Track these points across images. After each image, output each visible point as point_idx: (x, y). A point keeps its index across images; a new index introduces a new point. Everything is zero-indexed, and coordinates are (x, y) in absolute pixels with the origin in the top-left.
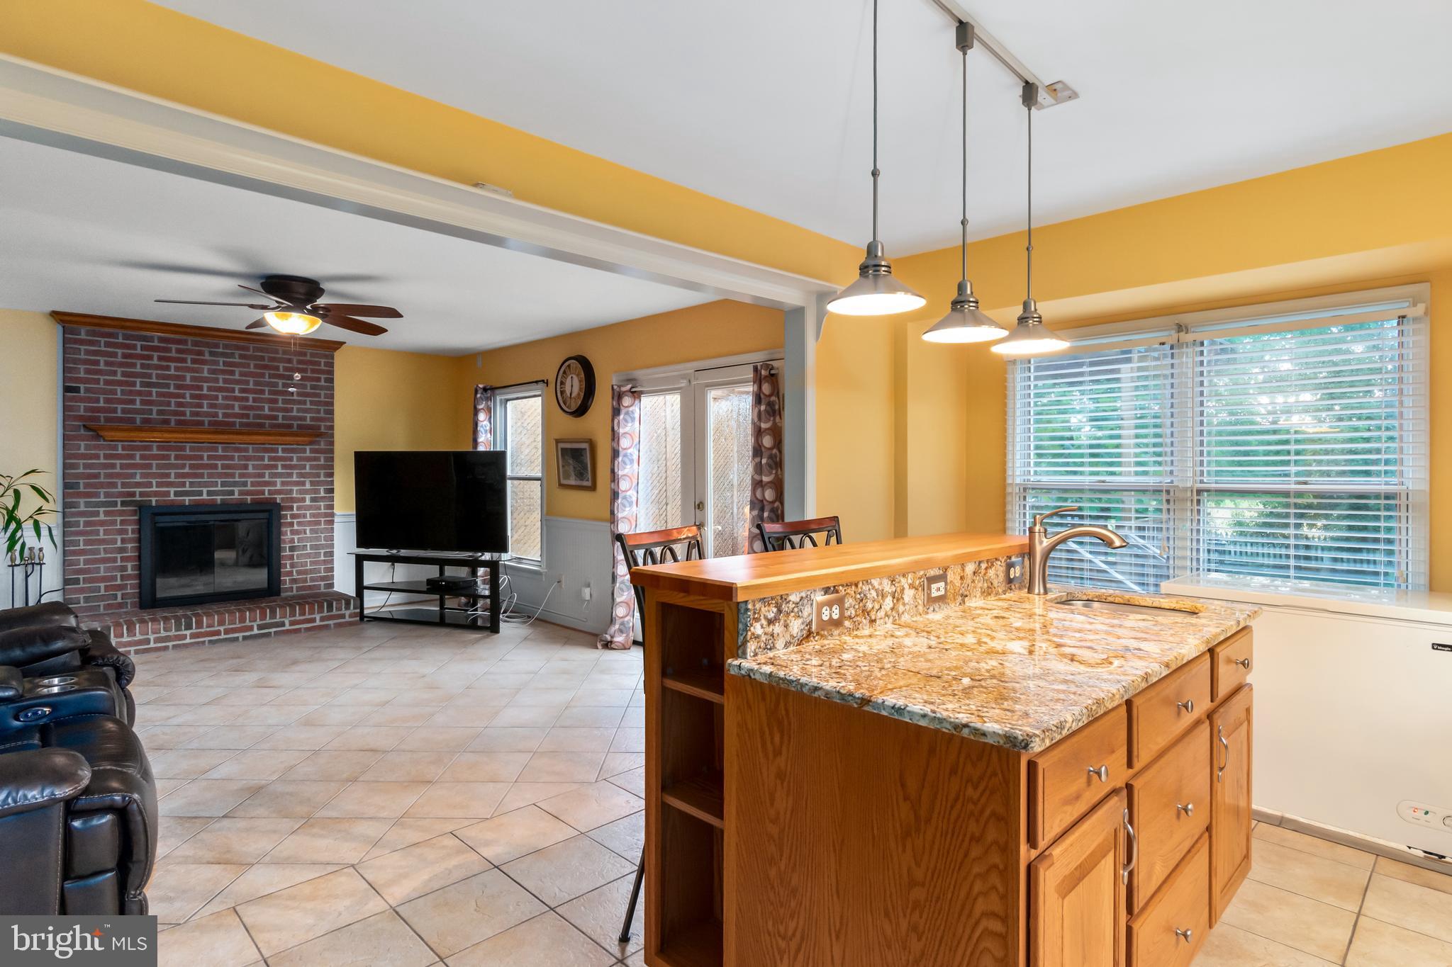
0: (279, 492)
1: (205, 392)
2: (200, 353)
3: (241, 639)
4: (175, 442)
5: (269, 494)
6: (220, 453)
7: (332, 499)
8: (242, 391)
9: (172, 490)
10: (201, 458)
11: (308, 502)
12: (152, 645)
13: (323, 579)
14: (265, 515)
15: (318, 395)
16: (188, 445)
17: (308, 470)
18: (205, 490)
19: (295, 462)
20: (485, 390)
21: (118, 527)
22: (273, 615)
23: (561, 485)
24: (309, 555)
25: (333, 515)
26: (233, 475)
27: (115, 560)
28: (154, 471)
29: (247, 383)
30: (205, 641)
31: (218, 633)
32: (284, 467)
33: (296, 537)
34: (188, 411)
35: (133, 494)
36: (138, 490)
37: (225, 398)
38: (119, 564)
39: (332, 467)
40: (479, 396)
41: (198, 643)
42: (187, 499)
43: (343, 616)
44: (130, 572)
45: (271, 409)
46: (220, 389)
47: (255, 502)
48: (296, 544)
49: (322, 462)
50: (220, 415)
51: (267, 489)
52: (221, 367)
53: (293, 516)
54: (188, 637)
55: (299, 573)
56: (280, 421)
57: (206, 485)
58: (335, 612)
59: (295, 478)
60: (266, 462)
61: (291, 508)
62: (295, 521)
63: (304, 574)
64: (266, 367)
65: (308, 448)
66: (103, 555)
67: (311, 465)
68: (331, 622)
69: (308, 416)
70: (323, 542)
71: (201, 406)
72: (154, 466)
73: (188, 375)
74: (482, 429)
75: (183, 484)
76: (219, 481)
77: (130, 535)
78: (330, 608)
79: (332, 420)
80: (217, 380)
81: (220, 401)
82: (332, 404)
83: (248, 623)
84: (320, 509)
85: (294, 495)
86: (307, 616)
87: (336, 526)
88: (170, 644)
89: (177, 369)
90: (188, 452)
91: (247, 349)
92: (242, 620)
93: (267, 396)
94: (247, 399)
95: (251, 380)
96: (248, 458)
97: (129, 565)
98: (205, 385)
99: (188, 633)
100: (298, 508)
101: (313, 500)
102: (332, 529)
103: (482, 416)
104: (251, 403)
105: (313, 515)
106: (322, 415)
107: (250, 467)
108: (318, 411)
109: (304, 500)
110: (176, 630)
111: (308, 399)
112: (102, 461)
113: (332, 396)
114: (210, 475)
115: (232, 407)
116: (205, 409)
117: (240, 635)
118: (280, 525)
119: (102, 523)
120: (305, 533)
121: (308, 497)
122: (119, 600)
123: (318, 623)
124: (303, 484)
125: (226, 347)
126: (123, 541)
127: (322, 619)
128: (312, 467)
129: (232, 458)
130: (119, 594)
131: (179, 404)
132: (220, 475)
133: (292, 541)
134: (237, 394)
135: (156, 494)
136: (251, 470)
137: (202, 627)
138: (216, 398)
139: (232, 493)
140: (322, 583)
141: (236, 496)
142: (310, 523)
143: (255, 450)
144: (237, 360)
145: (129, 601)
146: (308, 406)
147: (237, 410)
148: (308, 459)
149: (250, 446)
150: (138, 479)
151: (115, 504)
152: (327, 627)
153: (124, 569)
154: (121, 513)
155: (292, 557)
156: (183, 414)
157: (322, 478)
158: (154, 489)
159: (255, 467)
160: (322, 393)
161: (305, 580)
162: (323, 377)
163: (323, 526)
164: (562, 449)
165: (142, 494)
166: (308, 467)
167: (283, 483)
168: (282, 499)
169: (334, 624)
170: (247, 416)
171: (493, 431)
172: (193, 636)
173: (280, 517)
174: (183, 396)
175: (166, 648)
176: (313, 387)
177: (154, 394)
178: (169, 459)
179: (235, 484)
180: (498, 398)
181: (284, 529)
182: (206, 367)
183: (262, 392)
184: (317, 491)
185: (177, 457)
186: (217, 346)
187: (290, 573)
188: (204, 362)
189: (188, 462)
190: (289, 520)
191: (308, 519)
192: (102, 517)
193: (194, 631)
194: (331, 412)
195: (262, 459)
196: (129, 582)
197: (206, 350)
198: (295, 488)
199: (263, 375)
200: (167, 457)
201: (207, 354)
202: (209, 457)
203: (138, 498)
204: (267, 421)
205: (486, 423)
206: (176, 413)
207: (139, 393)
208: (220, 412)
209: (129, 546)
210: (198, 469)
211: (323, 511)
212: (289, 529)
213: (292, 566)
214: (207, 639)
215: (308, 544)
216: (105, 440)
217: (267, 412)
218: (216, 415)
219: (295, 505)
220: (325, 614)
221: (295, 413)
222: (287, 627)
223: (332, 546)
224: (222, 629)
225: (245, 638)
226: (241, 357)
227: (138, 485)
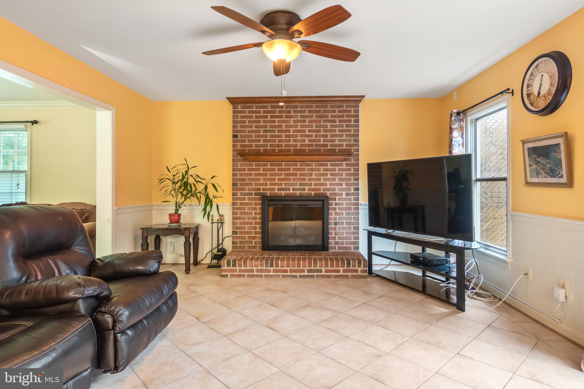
0: (328, 189)
1: (291, 133)
2: (289, 112)
3: (298, 277)
4: (278, 161)
5: (323, 191)
6: (299, 167)
7: (358, 194)
8: (310, 131)
9: (276, 187)
10: (289, 170)
11: (344, 196)
12: (255, 273)
13: (353, 243)
14: (321, 203)
15: (350, 131)
16: (284, 163)
17: (344, 176)
18: (291, 188)
19: (337, 172)
20: (458, 114)
21: (253, 206)
22: (315, 265)
23: (528, 184)
24: (344, 228)
25: (358, 204)
26: (305, 180)
27: (252, 223)
28: (268, 177)
29: (312, 126)
30: (280, 275)
31: (286, 271)
32: (331, 174)
33: (337, 217)
34: (284, 144)
35: (259, 189)
36: (261, 187)
37: (301, 136)
38: (253, 225)
39: (358, 175)
40: (453, 118)
41: (276, 275)
42: (283, 193)
43: (357, 271)
44: (258, 230)
45: (324, 141)
46: (299, 131)
47: (316, 195)
48: (338, 221)
49: (352, 172)
50: (299, 146)
51: (322, 187)
52: (299, 119)
53: (336, 204)
54: (272, 271)
55: (339, 238)
56: (329, 147)
57: (292, 185)
58: (351, 268)
59: (337, 182)
60: (322, 172)
61: (335, 199)
62: (337, 207)
63: (342, 239)
64: (322, 116)
65: (344, 163)
66: (247, 221)
67: (346, 173)
68: (350, 274)
69: (344, 143)
70: (353, 221)
71: (289, 141)
72: (269, 174)
73: (284, 125)
74: (455, 143)
75: (281, 184)
76: (298, 182)
77: (258, 211)
78: (349, 264)
79: (358, 145)
80: (297, 126)
81: (299, 138)
82: (358, 135)
83: (301, 268)
84: (351, 200)
85: (337, 192)
86: (335, 268)
87: (360, 211)
88: (263, 274)
89: (279, 122)
90: (284, 167)
91: (312, 107)
92: (299, 265)
93: (322, 133)
94: (312, 136)
95: (314, 124)
96: (312, 170)
97: (258, 226)
98: (292, 129)
99: (272, 269)
100: (339, 199)
101: (347, 194)
102: (358, 213)
103: (455, 134)
104: (314, 138)
105: (347, 204)
106: (352, 143)
107: (314, 175)
108: (350, 141)
109: (342, 194)
110: (266, 267)
111: (344, 133)
112: (247, 172)
113: (358, 131)
114: (294, 179)
115: (305, 141)
116: (292, 143)
117: (298, 274)
118: (328, 209)
119: (247, 204)
120: (343, 215)
121: (344, 193)
122: (253, 244)
123: (341, 273)
124: (341, 185)
125: (301, 107)
126: (255, 214)
127: (344, 271)
128: (346, 175)
129: (304, 170)
130: (254, 241)
131: (280, 141)
132: (298, 179)
133: (335, 219)
134: (307, 133)
135: (269, 189)
136: (314, 177)
137: (278, 267)
138: (297, 136)
139: (304, 189)
140: (352, 246)
141: (306, 191)
142: (345, 209)
143: (316, 165)
144: (307, 114)
145: (257, 245)
146: (344, 138)
147: (307, 142)
148: (344, 170)
149: (314, 163)
150: (262, 182)
151: (252, 194)
152: (347, 277)
153: (255, 228)
154: (255, 199)
155: (335, 229)
156: (282, 146)
157: (352, 181)
158: (269, 187)
159: (316, 175)
160: (352, 129)
161: (343, 243)
162: (353, 119)
163: (353, 211)
164: (529, 149)
165: (263, 189)
166: (344, 175)
167: (330, 184)
168: (330, 193)
169: (351, 275)
170: (312, 145)
171: (465, 145)
172: (275, 271)
173: (328, 204)
174: (281, 136)
175: (261, 276)
176: (347, 126)
177: (269, 136)
178: (275, 171)
179: (306, 184)
180: (469, 119)
181: (330, 212)
182: (292, 119)
183: (320, 131)
184: (349, 190)
185: (279, 170)
186: (297, 107)
187: (334, 238)
188: (291, 117)
189: (283, 172)
190: (334, 206)
191: (344, 206)
192: (247, 201)
193: (274, 268)
194: (357, 141)
195: (319, 170)
196: (258, 235)
197: (292, 110)
198: (337, 187)
199: (320, 121)
200: (274, 170)
201: (292, 112)
202: (294, 170)
203: (261, 192)
204: (322, 148)
205: (459, 139)
206: (278, 146)
207: (262, 136)
208: (299, 144)
209: (258, 216)
210: (288, 176)
211: (353, 202)
212: (334, 212)
213: (336, 234)
214: (281, 274)
215: (344, 221)
216: (248, 161)
217: (322, 143)
218: (297, 146)
219: (337, 197)
220: (346, 268)
221: (337, 143)
222: (323, 273)
223: (358, 223)
224: (288, 269)
225: (301, 276)
226: (309, 112)
227: (262, 184)
